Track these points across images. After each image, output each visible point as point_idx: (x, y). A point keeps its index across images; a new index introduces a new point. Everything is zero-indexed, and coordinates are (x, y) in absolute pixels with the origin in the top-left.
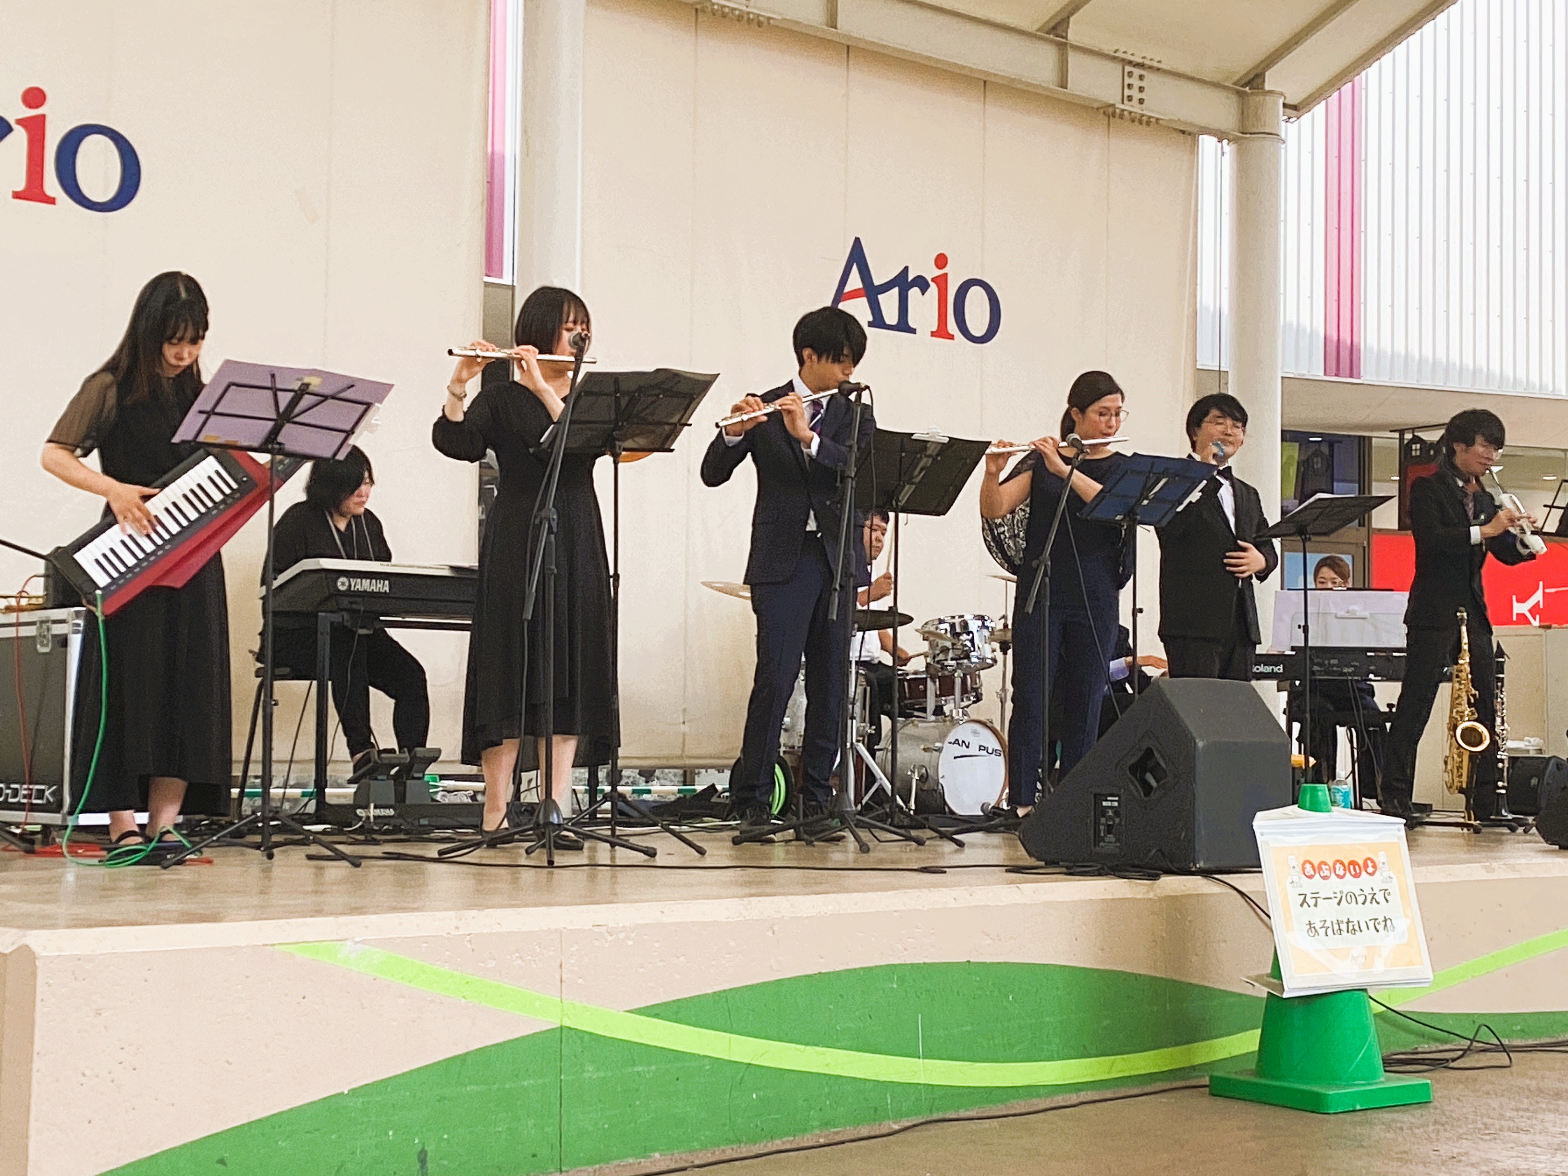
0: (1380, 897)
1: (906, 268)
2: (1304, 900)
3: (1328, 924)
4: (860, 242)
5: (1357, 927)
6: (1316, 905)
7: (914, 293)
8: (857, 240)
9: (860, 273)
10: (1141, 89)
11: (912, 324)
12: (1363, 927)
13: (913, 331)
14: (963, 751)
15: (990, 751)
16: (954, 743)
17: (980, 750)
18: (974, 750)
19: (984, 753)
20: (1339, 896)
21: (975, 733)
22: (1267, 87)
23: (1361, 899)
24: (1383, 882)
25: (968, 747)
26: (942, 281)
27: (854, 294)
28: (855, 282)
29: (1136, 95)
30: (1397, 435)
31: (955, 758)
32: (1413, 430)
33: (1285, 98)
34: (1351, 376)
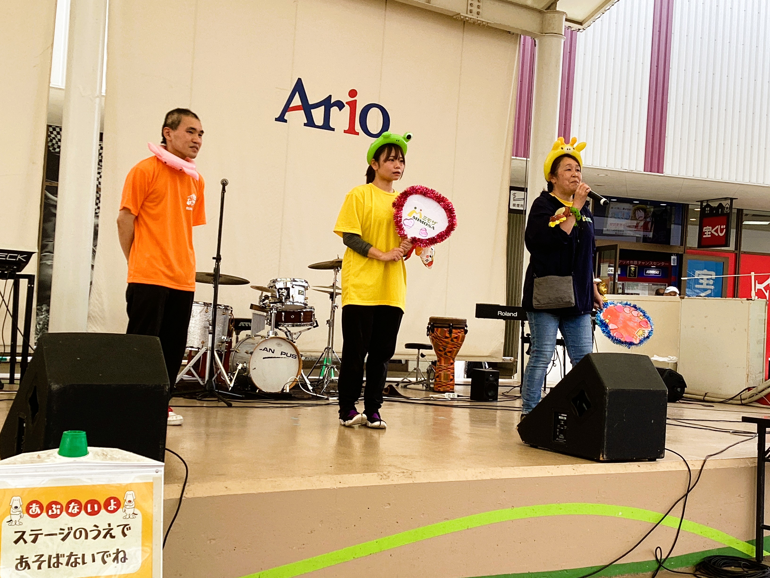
0: (117, 532)
1: (330, 96)
2: (21, 537)
3: (45, 558)
4: (301, 80)
5: (80, 561)
6: (34, 541)
7: (334, 110)
8: (299, 80)
9: (300, 97)
10: (479, 7)
11: (332, 125)
12: (88, 559)
13: (333, 130)
14: (270, 354)
15: (289, 355)
16: (264, 350)
17: (281, 354)
18: (277, 354)
19: (285, 356)
20: (66, 532)
21: (279, 345)
22: (558, 9)
23: (92, 535)
24: (125, 518)
25: (273, 353)
26: (353, 105)
27: (296, 108)
28: (297, 101)
29: (475, 10)
30: (699, 203)
31: (264, 358)
32: (707, 201)
33: (567, 15)
34: (658, 172)
